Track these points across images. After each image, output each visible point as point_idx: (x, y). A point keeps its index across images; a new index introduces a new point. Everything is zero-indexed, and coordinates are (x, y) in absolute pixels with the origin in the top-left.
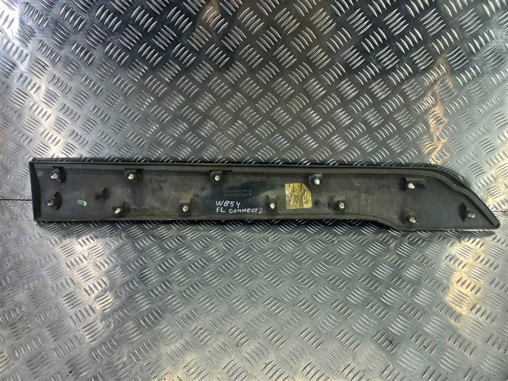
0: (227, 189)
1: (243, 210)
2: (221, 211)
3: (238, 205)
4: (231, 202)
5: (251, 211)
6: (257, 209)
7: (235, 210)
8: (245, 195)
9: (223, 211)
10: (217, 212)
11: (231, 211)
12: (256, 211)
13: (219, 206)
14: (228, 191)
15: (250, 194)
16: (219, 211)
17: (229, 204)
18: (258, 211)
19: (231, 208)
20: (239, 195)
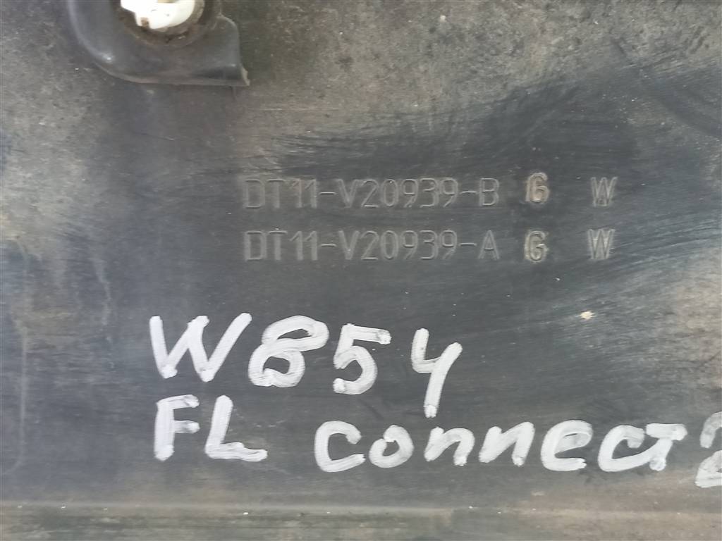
0: (293, 167)
1: (495, 441)
2: (215, 448)
3: (439, 370)
4: (350, 332)
5: (589, 453)
6: (668, 434)
7: (395, 434)
8: (535, 248)
9: (238, 451)
10: (164, 449)
11: (339, 446)
12: (657, 457)
13: (186, 378)
14: (308, 190)
15: (600, 243)
16: (189, 446)
17: (320, 361)
18: (684, 455)
19: (343, 407)
20: (446, 243)
